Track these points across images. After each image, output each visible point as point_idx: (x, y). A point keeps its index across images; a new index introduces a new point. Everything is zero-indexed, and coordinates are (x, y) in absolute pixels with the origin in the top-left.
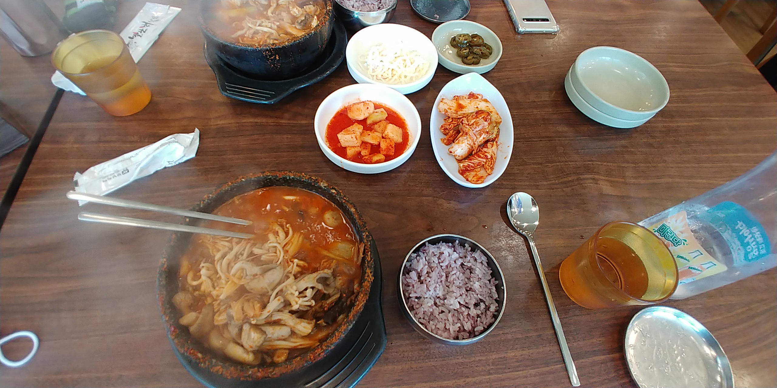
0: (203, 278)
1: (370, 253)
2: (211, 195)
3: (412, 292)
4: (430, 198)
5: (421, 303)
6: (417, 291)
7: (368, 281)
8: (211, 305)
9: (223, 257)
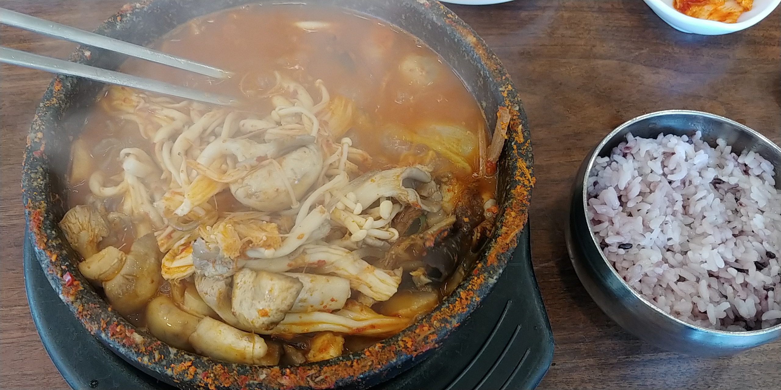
0: (129, 179)
1: (520, 126)
2: (138, 5)
3: (610, 233)
4: (613, 63)
5: (632, 258)
6: (622, 232)
7: (524, 185)
8: (151, 237)
9: (173, 137)
